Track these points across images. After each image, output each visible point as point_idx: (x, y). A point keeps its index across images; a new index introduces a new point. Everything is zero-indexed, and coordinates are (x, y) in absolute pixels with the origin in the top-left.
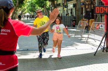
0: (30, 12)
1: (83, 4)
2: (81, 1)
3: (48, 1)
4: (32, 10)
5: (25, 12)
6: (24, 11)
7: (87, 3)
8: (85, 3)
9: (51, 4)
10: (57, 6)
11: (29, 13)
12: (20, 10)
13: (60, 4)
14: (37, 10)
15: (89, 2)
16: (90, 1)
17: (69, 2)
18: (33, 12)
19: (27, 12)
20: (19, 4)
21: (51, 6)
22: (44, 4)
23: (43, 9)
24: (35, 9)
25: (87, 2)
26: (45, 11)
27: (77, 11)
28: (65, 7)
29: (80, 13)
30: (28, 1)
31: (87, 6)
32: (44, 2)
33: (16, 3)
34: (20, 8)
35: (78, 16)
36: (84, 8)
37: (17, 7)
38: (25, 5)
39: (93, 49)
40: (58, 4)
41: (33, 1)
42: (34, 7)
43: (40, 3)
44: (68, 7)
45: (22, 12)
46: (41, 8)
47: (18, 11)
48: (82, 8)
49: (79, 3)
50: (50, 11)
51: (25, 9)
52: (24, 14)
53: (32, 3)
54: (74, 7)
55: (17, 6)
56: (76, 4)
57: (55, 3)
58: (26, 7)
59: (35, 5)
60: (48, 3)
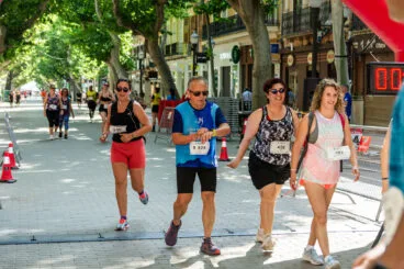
0: (41, 76)
1: (275, 49)
2: (271, 37)
3: (129, 33)
5: (20, 77)
6: (17, 75)
7: (291, 45)
8: (282, 43)
10: (168, 53)
11: (39, 81)
13: (174, 45)
14: (77, 68)
15: (298, 43)
16: (301, 39)
18: (55, 79)
19: (32, 77)
20: (6, 42)
21: (141, 53)
22: (112, 47)
23: (103, 64)
24: (68, 65)
25: (292, 40)
26: (109, 76)
27: (254, 79)
30: (38, 32)
31: (290, 57)
36: (277, 67)
38: (26, 47)
40: (168, 47)
41: (59, 33)
42: (64, 56)
43: (92, 40)
44: (212, 56)
45: (11, 76)
46: (95, 62)
48: (273, 66)
50: (133, 76)
51: (24, 65)
52: (18, 85)
53: (54, 41)
54: (236, 62)
56: (248, 47)
58: (27, 58)
59: (66, 47)
60: (129, 42)
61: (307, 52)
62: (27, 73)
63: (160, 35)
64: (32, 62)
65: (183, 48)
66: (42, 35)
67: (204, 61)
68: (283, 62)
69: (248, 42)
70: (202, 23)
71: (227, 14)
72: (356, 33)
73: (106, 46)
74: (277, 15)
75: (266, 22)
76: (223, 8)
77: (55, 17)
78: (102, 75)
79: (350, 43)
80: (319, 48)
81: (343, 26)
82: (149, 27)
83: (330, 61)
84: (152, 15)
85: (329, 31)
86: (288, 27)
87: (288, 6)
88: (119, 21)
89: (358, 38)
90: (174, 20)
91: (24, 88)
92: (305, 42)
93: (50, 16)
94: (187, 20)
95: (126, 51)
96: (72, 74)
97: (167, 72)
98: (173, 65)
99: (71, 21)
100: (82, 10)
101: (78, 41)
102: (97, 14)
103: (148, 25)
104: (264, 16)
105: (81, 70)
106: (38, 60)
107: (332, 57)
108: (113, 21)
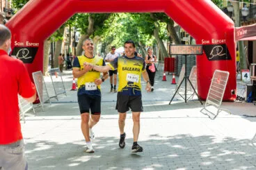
33: (87, 24)
34: (96, 37)
37: (90, 34)
55: (88, 31)
73: (151, 28)
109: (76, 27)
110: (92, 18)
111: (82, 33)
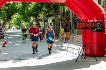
0: (16, 25)
1: (60, 20)
2: (59, 17)
3: (32, 17)
4: (18, 24)
6: (11, 25)
7: (63, 19)
8: (61, 18)
9: (34, 19)
10: (40, 21)
12: (8, 24)
13: (41, 19)
15: (64, 18)
16: (65, 18)
17: (49, 18)
18: (18, 26)
19: (14, 25)
20: (8, 19)
21: (34, 21)
22: (29, 19)
23: (27, 23)
24: (21, 23)
25: (63, 18)
26: (29, 25)
28: (46, 22)
29: (58, 27)
30: (14, 17)
31: (63, 21)
32: (29, 17)
33: (5, 17)
34: (8, 22)
35: (56, 29)
36: (60, 23)
38: (12, 20)
39: (73, 56)
42: (20, 21)
43: (25, 18)
44: (48, 21)
45: (10, 25)
46: (26, 22)
47: (7, 24)
48: (59, 23)
49: (57, 18)
51: (12, 23)
52: (11, 27)
53: (18, 18)
54: (53, 22)
55: (5, 20)
56: (55, 19)
57: (38, 19)
58: (13, 22)
59: (20, 19)
60: (32, 19)
61: (66, 20)
62: (13, 25)
63: (38, 17)
64: (14, 22)
65: (43, 20)
66: (16, 17)
67: (47, 22)
68: (61, 22)
69: (55, 18)
70: (46, 15)
71: (51, 13)
72: (75, 16)
74: (60, 13)
75: (58, 14)
76: (50, 12)
77: (18, 14)
78: (27, 25)
79: (74, 18)
80: (68, 19)
81: (73, 15)
82: (36, 16)
83: (70, 22)
84: (36, 13)
85: (70, 16)
86: (62, 15)
87: (62, 11)
88: (30, 14)
89: (76, 17)
90: (41, 14)
91: (13, 27)
92: (66, 18)
93: (17, 14)
94: (43, 14)
95: (32, 20)
96: (21, 25)
97: (39, 24)
98: (41, 23)
99: (21, 14)
100: (23, 12)
101: (22, 18)
102: (26, 13)
103: (36, 15)
104: (58, 13)
105: (23, 24)
106: (15, 22)
107: (71, 21)
108: (29, 14)
109: (1, 19)
110: (7, 15)
111: (3, 21)
